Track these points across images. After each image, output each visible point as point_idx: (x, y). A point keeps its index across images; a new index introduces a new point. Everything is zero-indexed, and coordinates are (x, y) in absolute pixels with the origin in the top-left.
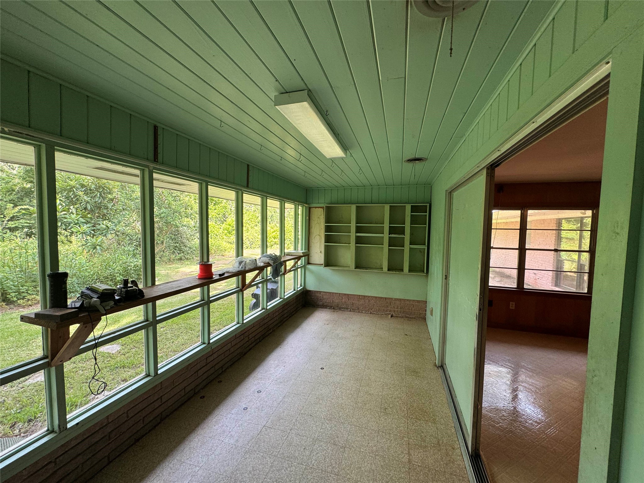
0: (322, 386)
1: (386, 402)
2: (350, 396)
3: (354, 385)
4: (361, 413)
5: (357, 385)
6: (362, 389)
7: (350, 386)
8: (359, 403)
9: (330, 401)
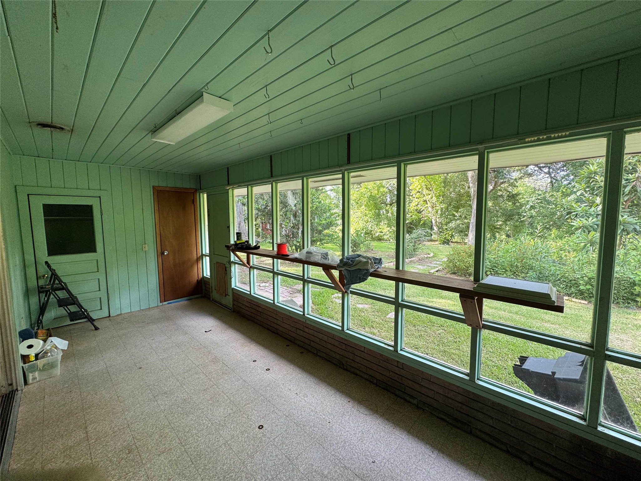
0: (229, 412)
1: (133, 460)
2: (187, 430)
3: (195, 444)
4: (159, 424)
5: (191, 448)
6: (180, 448)
7: (200, 439)
8: (170, 431)
9: (203, 409)
